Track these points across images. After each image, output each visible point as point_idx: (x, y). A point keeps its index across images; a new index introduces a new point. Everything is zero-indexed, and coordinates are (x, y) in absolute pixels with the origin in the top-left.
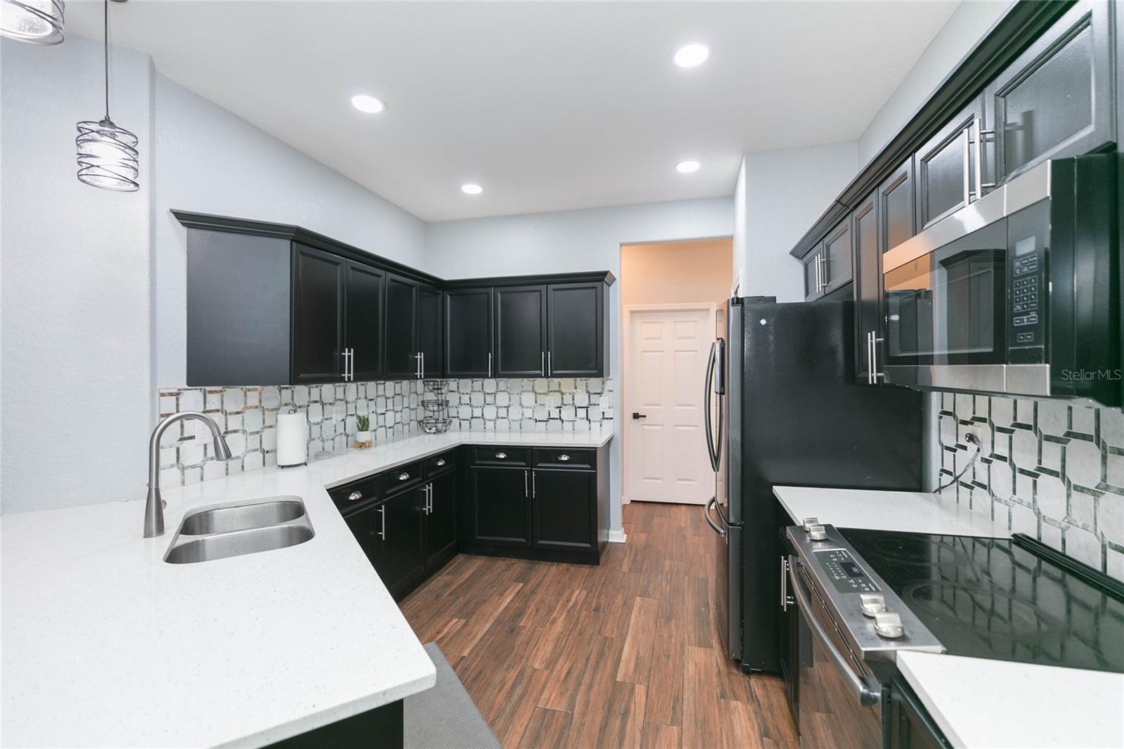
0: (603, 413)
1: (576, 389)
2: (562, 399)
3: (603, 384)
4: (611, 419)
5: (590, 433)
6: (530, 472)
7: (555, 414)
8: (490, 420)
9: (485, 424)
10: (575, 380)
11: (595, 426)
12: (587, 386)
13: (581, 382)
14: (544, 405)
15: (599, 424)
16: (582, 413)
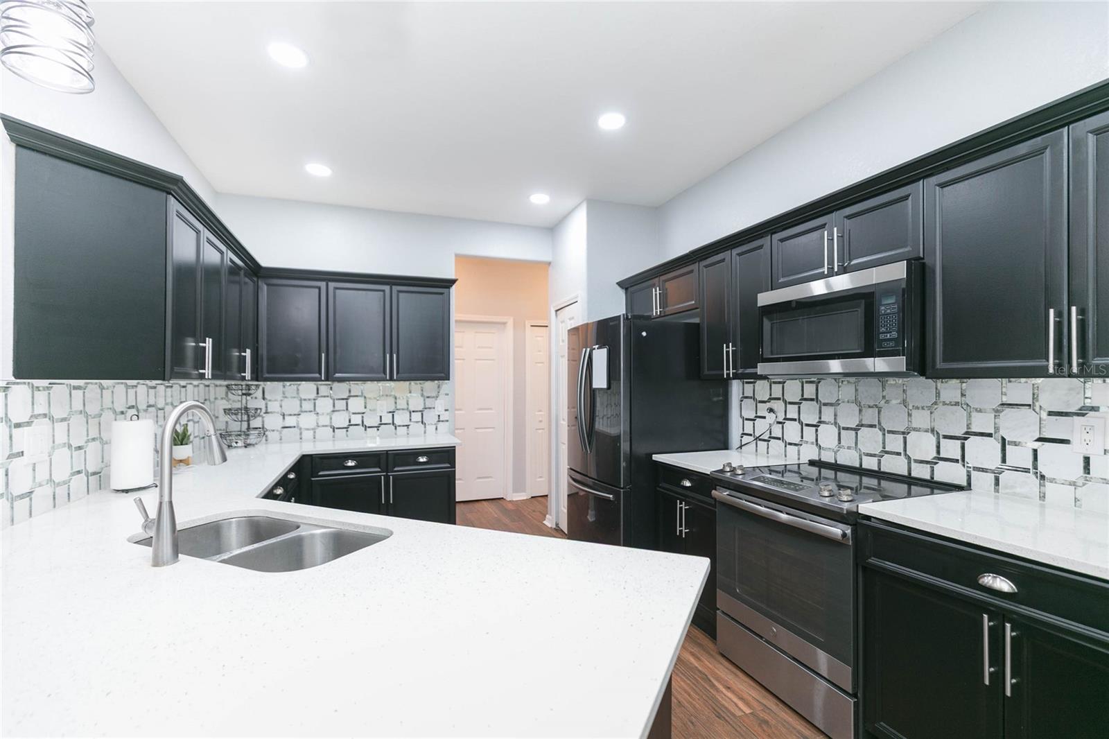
0: (439, 416)
1: (410, 392)
2: (396, 403)
3: (439, 387)
4: (447, 421)
5: (425, 436)
6: (387, 478)
7: (387, 419)
8: (308, 429)
9: (301, 434)
10: (410, 384)
11: (430, 429)
12: (422, 390)
13: (416, 386)
14: (374, 410)
15: (435, 427)
16: (416, 417)
